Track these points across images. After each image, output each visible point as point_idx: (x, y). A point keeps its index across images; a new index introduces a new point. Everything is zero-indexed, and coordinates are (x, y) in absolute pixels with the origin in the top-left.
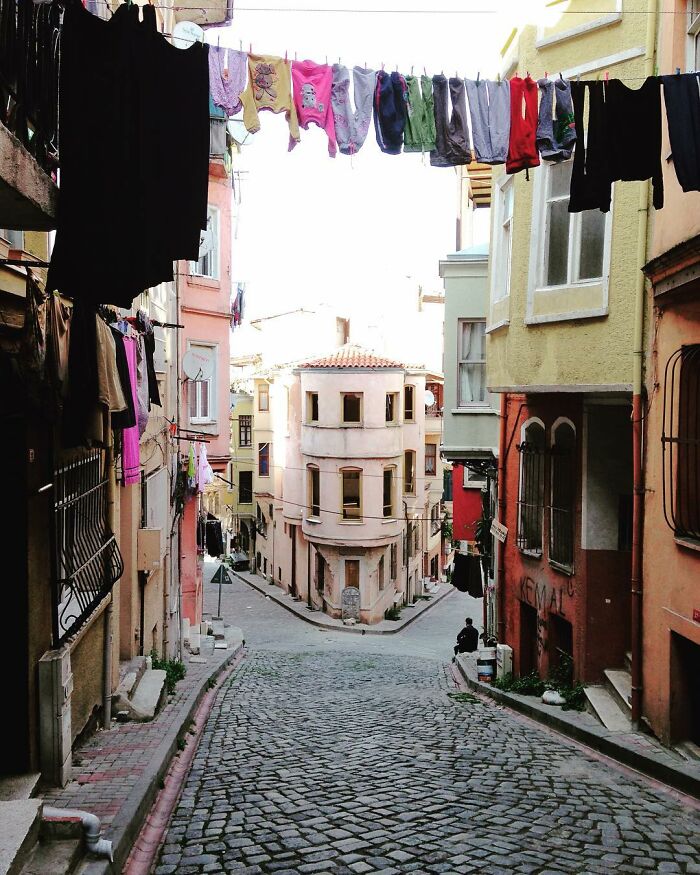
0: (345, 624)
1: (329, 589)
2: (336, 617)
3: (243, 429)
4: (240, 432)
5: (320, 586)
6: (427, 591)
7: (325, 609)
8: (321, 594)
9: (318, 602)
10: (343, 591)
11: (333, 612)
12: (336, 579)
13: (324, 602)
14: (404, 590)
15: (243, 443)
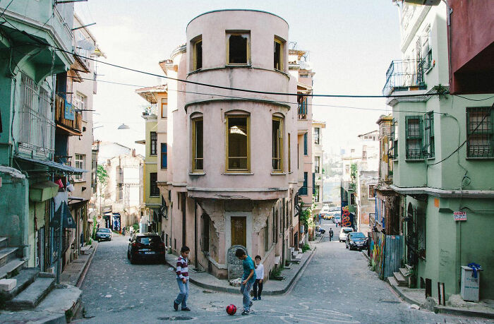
0: (231, 284)
1: (215, 248)
2: (221, 277)
3: (153, 142)
4: (151, 144)
5: (206, 248)
6: (294, 257)
7: (210, 270)
8: (206, 256)
9: (204, 264)
10: (229, 250)
11: (219, 272)
12: (221, 237)
13: (210, 263)
14: (281, 255)
15: (153, 152)
